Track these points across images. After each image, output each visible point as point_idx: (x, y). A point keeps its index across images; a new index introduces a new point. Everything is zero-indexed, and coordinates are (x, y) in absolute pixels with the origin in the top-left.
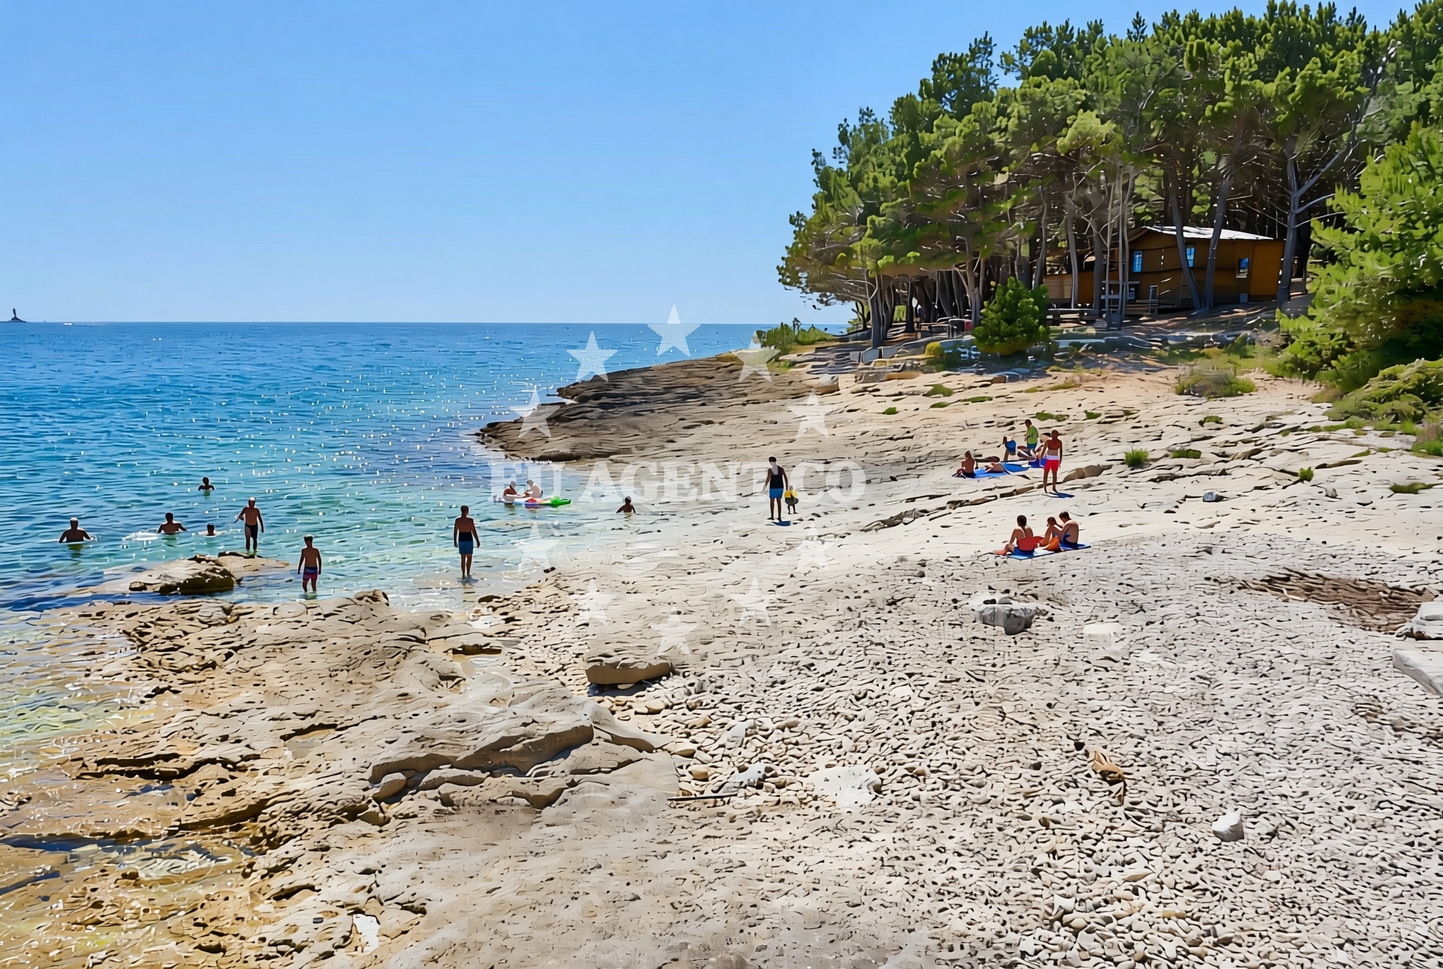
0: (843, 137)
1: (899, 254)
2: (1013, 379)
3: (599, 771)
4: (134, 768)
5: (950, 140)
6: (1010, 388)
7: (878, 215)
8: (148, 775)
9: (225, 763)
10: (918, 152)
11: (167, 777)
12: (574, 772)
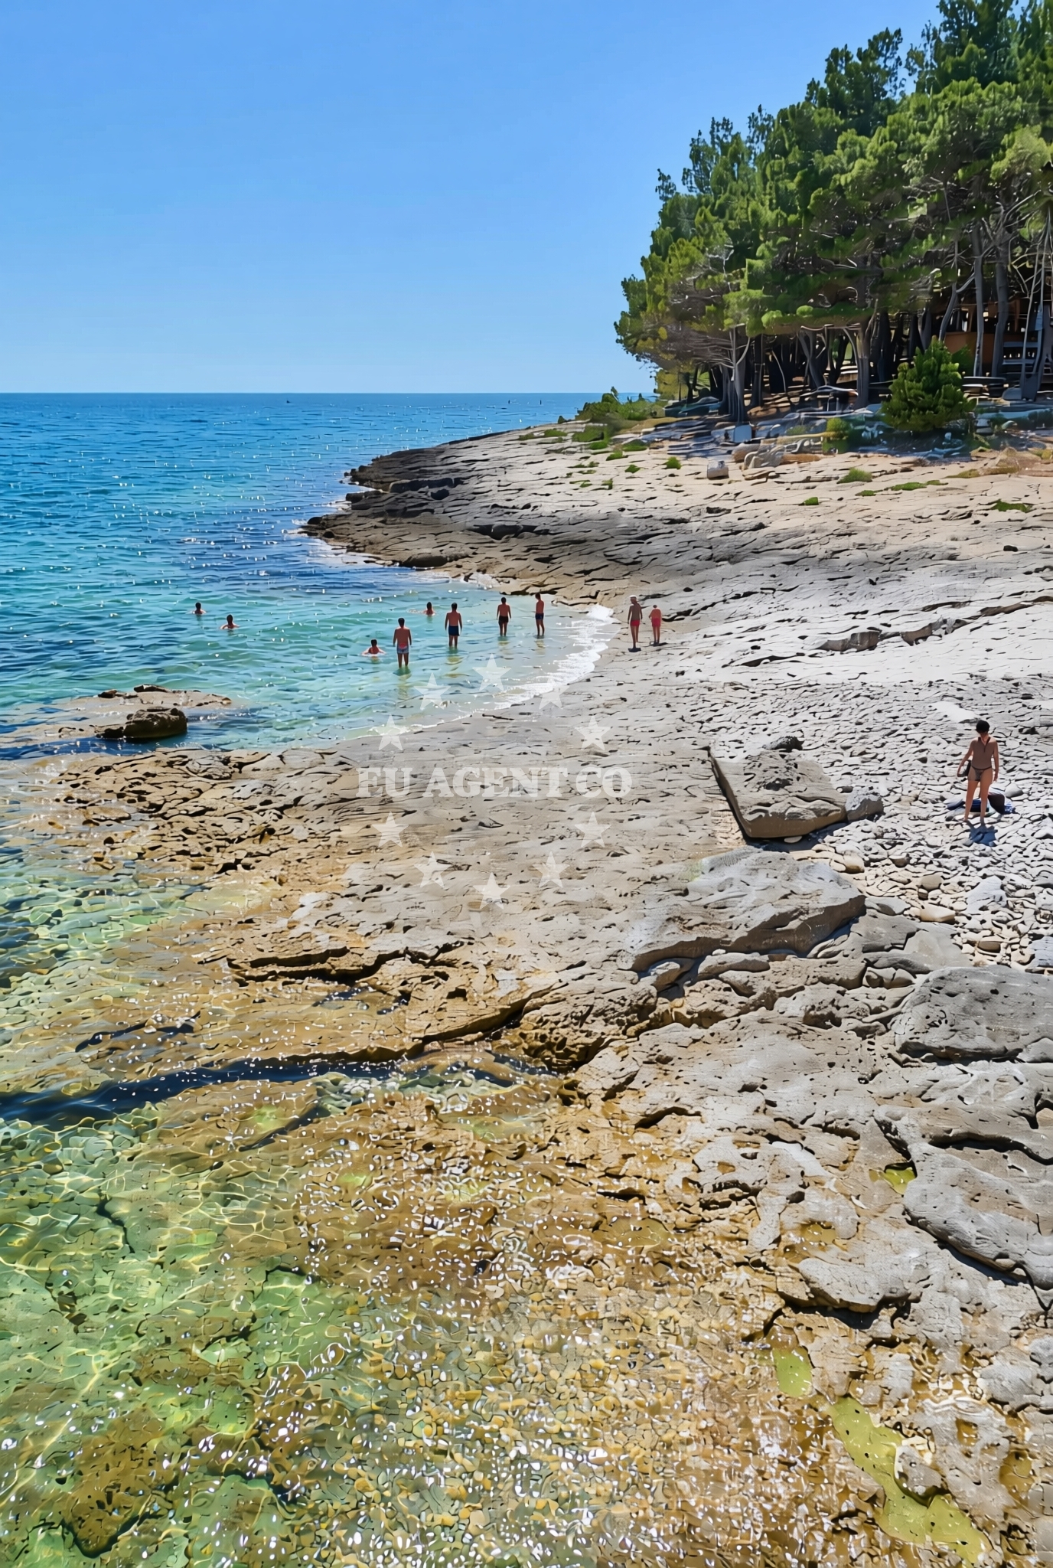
0: (696, 156)
1: (787, 309)
2: (934, 461)
3: (893, 947)
4: (303, 968)
5: (858, 163)
6: (938, 472)
7: (756, 258)
8: (323, 975)
9: (416, 957)
10: (815, 179)
11: (347, 978)
12: (867, 950)
